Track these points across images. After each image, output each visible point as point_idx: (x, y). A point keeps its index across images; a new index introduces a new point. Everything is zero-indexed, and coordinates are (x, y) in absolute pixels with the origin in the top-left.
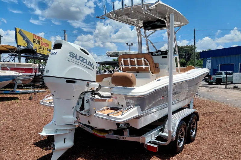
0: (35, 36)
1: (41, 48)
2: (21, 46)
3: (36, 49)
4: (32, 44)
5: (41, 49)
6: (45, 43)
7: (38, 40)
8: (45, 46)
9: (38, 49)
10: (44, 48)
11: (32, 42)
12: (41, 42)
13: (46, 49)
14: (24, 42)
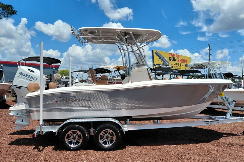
0: (171, 54)
1: (178, 64)
2: (156, 64)
3: (172, 66)
4: (168, 62)
5: (177, 66)
6: (183, 59)
7: (174, 57)
8: (183, 62)
9: (174, 65)
10: (181, 64)
11: (168, 60)
12: (178, 59)
13: (184, 65)
14: (160, 60)
